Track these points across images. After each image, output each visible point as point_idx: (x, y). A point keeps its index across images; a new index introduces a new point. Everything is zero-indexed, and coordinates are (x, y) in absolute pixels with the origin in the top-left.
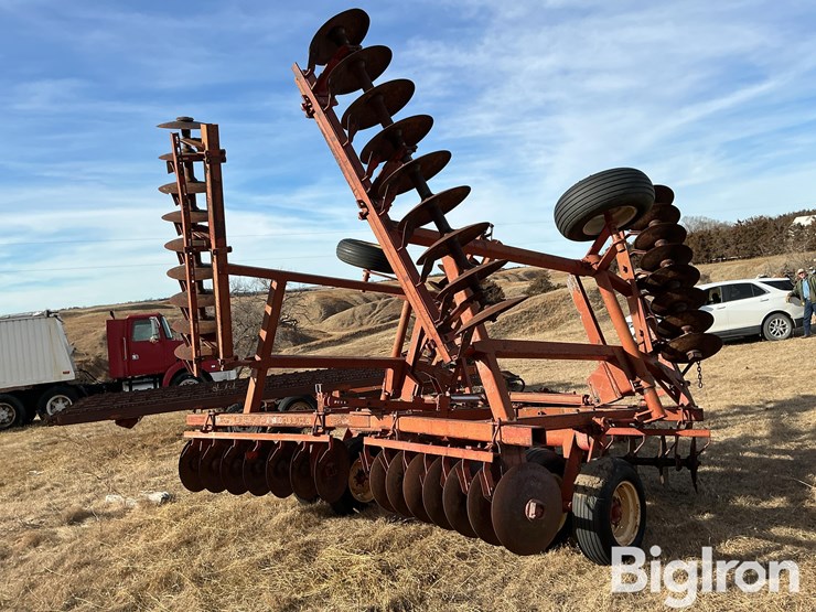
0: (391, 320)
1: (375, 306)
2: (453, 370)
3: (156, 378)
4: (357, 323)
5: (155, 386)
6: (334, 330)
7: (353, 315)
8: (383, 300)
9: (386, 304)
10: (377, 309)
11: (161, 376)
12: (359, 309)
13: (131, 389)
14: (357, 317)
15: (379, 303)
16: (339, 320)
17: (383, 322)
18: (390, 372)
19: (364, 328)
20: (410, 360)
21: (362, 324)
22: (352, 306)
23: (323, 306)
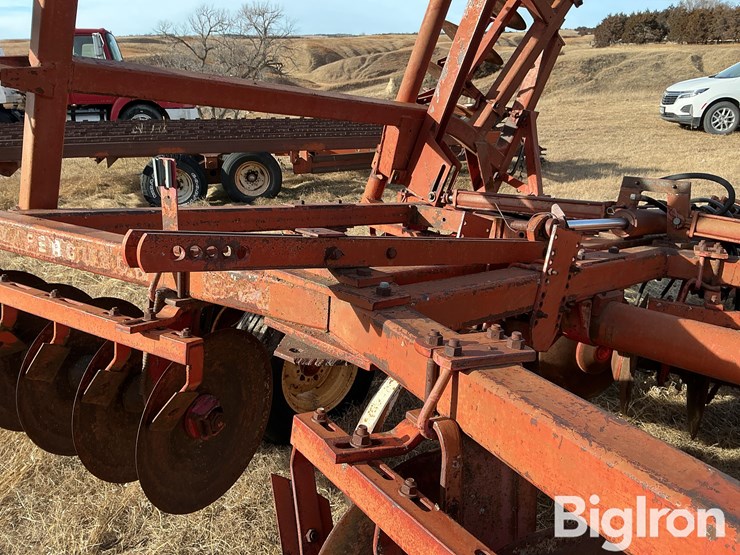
0: (378, 75)
1: (364, 60)
3: (104, 109)
4: (345, 76)
5: (102, 118)
6: (322, 81)
7: (342, 68)
8: (372, 55)
9: (375, 59)
10: (366, 64)
11: (109, 107)
12: (348, 62)
13: (73, 119)
14: (346, 70)
15: (369, 57)
16: (329, 72)
17: (371, 77)
18: (392, 133)
19: (353, 81)
20: (436, 111)
21: (350, 78)
22: (341, 58)
23: (314, 55)
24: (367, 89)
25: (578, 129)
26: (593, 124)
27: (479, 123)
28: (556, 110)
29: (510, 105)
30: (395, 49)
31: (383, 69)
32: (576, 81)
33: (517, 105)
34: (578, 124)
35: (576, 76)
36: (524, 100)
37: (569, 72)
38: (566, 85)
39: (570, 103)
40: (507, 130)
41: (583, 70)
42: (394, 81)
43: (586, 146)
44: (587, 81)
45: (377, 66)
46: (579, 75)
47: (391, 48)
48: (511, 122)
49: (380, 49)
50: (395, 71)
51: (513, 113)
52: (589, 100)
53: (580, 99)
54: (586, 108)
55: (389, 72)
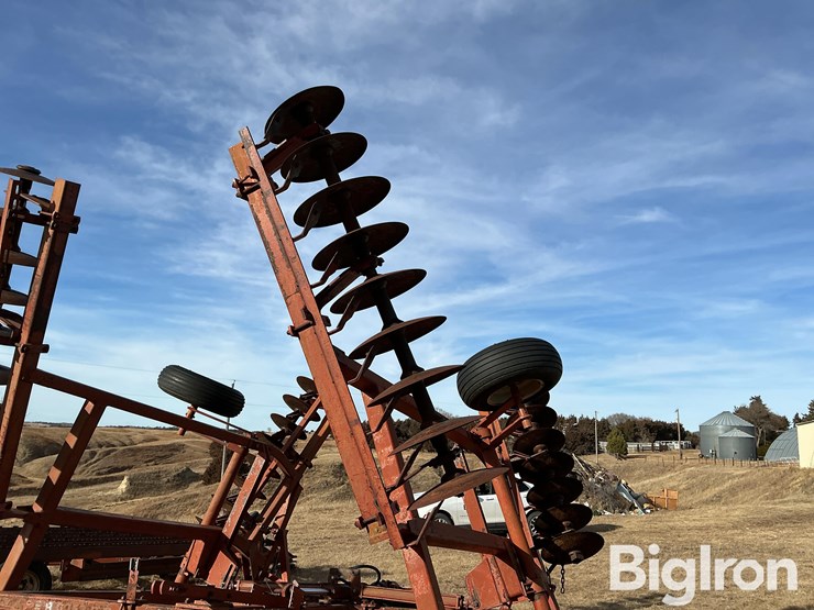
0: (109, 472)
1: (93, 454)
2: (269, 548)
8: (104, 449)
9: (108, 453)
10: (96, 458)
15: (100, 451)
16: (45, 465)
17: (99, 474)
18: (198, 546)
19: (76, 478)
20: (228, 531)
21: (74, 474)
23: (29, 446)
24: (94, 487)
25: (325, 538)
26: (338, 533)
27: (251, 538)
28: (308, 518)
29: (270, 526)
30: (132, 443)
31: (116, 465)
32: (328, 485)
33: (275, 526)
34: (326, 532)
35: (329, 480)
36: (279, 522)
37: (321, 476)
38: (319, 489)
39: (320, 510)
40: (269, 542)
41: (335, 474)
42: (129, 479)
43: (331, 554)
44: (339, 485)
45: (110, 462)
46: (331, 479)
47: (127, 442)
48: (271, 537)
49: (115, 443)
50: (130, 468)
51: (272, 531)
52: (338, 508)
53: (329, 506)
54: (335, 516)
55: (123, 469)
